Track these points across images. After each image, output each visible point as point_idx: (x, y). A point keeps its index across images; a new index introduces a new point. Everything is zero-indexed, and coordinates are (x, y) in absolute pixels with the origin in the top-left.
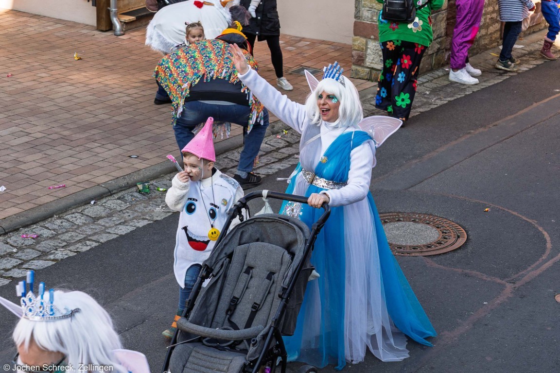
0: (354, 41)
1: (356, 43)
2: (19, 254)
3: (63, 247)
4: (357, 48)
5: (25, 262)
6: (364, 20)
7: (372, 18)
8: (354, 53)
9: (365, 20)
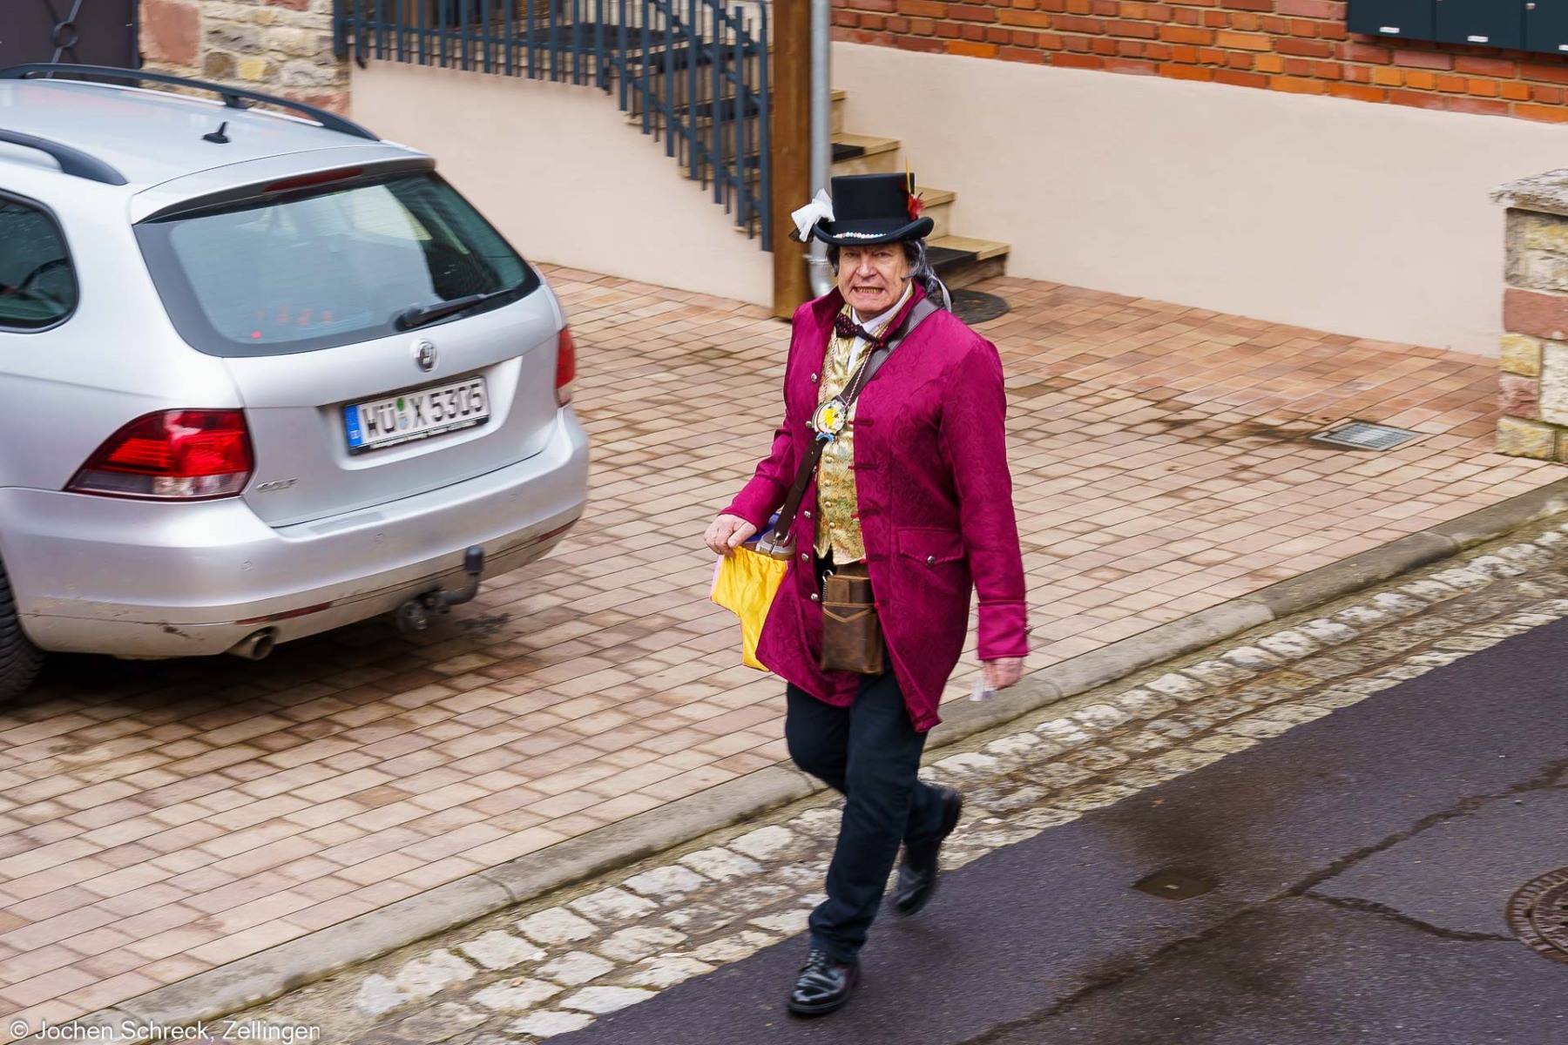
0: (1505, 345)
1: (1512, 353)
2: (550, 968)
3: (675, 948)
4: (1512, 369)
5: (568, 991)
6: (1531, 286)
7: (1553, 282)
8: (1506, 382)
9: (1535, 285)
